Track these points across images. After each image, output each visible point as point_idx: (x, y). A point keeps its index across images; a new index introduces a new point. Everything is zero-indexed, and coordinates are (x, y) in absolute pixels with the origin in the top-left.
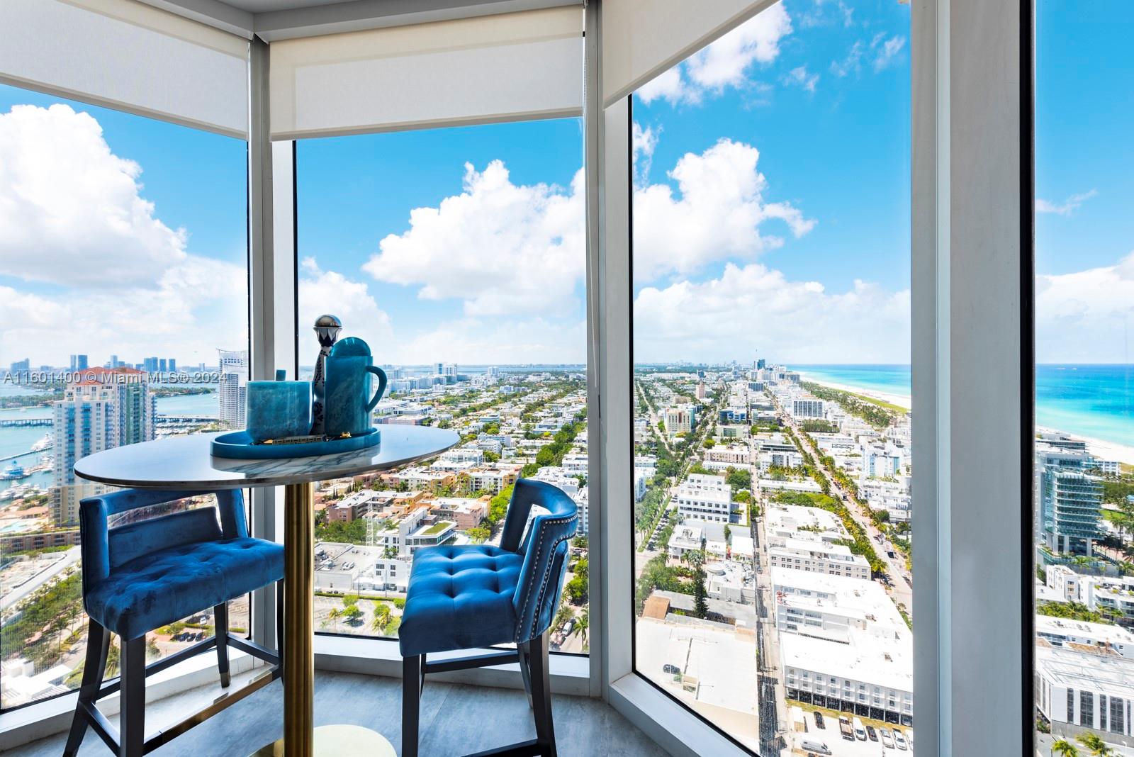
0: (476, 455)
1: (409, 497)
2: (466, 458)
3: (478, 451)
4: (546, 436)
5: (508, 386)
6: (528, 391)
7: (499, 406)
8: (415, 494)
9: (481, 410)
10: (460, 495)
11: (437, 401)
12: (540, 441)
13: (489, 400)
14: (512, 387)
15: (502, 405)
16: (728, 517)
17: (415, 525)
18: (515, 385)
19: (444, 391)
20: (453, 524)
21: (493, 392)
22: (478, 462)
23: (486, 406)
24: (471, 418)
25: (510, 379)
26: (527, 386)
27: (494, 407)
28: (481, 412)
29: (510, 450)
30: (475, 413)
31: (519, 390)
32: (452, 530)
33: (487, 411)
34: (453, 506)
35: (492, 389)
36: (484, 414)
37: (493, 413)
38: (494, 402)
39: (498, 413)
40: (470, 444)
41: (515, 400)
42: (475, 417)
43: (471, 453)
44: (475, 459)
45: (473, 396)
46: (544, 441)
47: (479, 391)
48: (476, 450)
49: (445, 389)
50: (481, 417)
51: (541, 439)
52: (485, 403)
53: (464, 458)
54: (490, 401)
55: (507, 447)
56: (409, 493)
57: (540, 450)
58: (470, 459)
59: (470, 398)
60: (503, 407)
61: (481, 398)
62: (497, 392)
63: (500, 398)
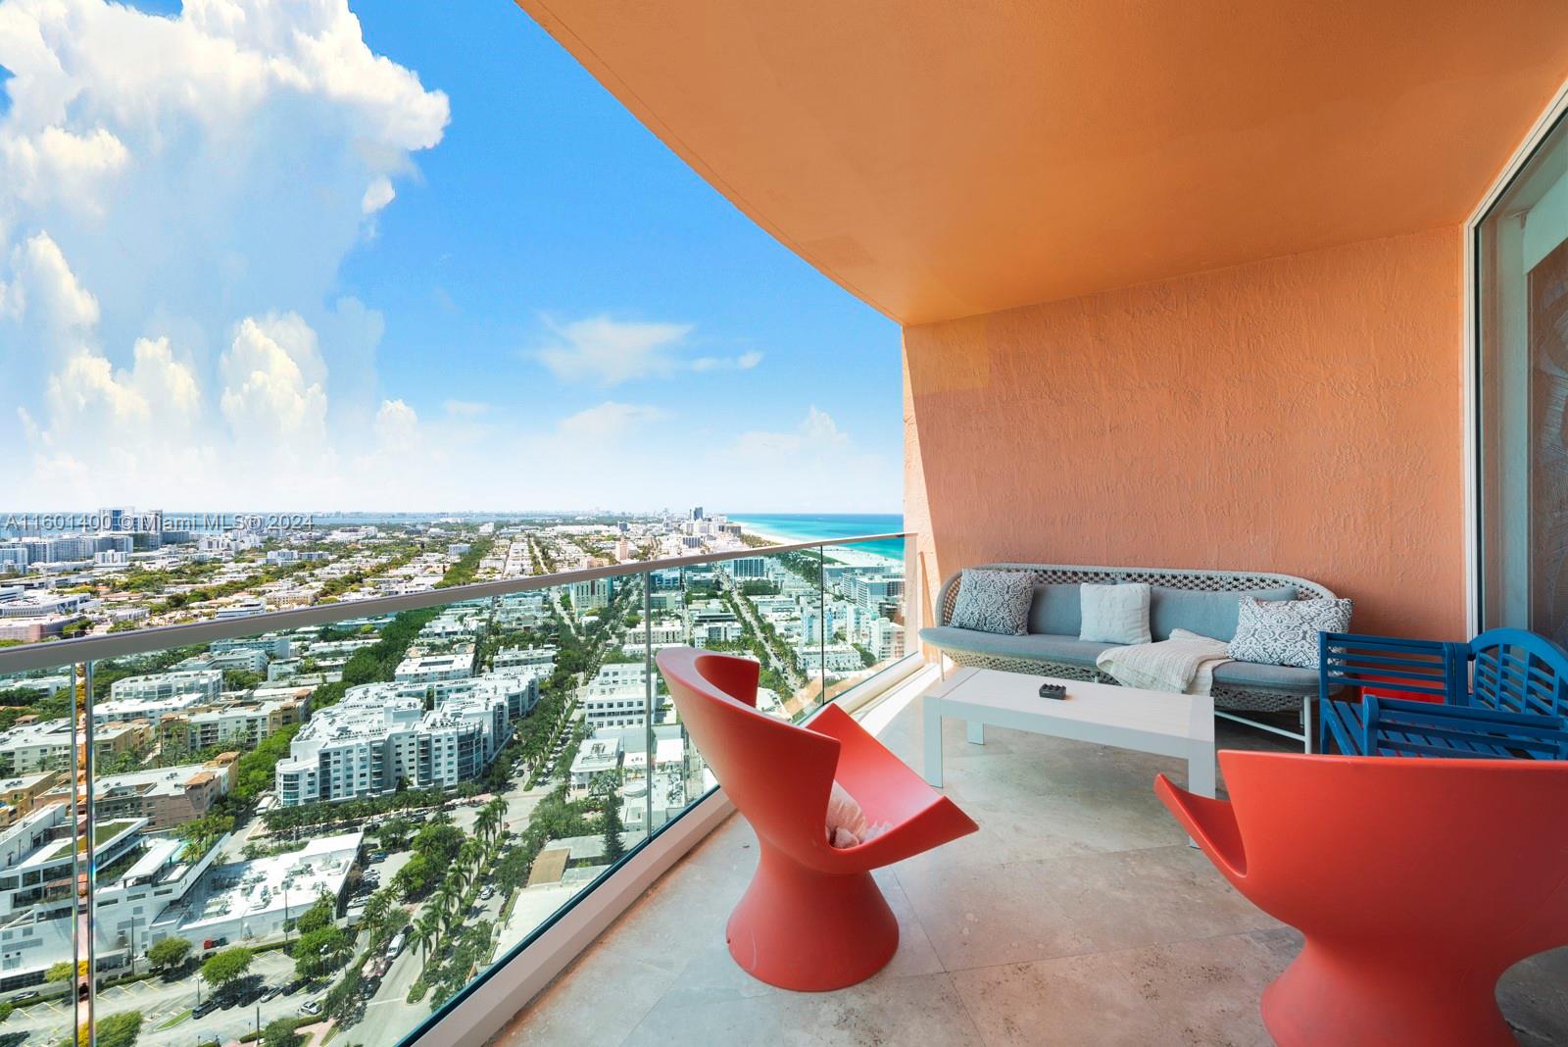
0: (203, 681)
1: (13, 788)
2: (179, 689)
3: (209, 672)
4: (366, 633)
5: (286, 550)
6: (330, 558)
7: (265, 587)
8: (29, 781)
9: (220, 595)
10: (160, 762)
11: (107, 585)
12: (353, 642)
13: (243, 577)
14: (295, 552)
15: (271, 584)
16: (644, 717)
17: (27, 844)
18: (302, 549)
19: (128, 563)
20: (140, 822)
21: (253, 561)
22: (210, 692)
23: (234, 587)
24: (196, 612)
25: (292, 539)
26: (327, 550)
27: (253, 589)
28: (222, 600)
29: (287, 663)
30: (207, 603)
31: (310, 557)
32: (136, 835)
33: (236, 597)
34: (140, 787)
35: (249, 556)
36: (230, 604)
37: (249, 599)
38: (254, 581)
39: (262, 599)
40: (190, 661)
41: (301, 574)
42: (205, 611)
43: (193, 679)
44: (204, 688)
45: (202, 572)
46: (361, 641)
47: (219, 561)
48: (204, 672)
49: (127, 559)
50: (220, 610)
51: (354, 638)
52: (232, 584)
53: (174, 689)
54: (243, 580)
55: (282, 658)
56: (16, 780)
57: (350, 658)
58: (189, 690)
59: (193, 574)
60: (273, 589)
61: (220, 573)
62: (260, 562)
63: (268, 573)
